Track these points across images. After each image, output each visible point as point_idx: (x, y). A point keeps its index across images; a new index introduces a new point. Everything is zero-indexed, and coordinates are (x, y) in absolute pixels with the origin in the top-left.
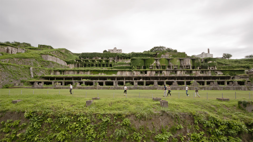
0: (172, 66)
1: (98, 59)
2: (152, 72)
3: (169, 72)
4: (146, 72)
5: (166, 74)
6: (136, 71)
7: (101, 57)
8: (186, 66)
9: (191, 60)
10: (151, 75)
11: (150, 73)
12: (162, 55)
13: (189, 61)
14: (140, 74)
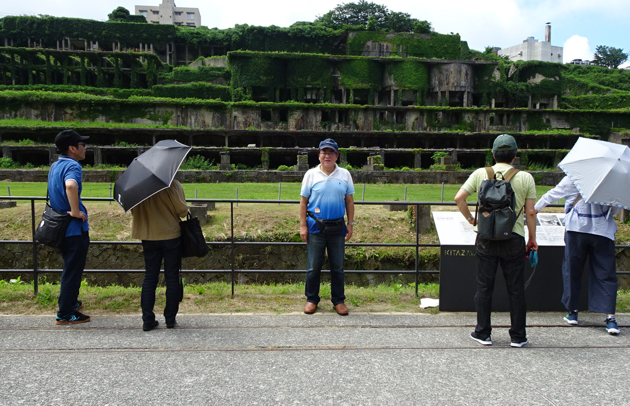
0: (396, 92)
1: (86, 51)
2: (307, 114)
3: (375, 116)
4: (284, 115)
5: (364, 122)
6: (245, 108)
7: (98, 39)
8: (447, 94)
9: (467, 68)
10: (304, 125)
11: (301, 118)
12: (369, 45)
13: (460, 72)
14: (260, 121)
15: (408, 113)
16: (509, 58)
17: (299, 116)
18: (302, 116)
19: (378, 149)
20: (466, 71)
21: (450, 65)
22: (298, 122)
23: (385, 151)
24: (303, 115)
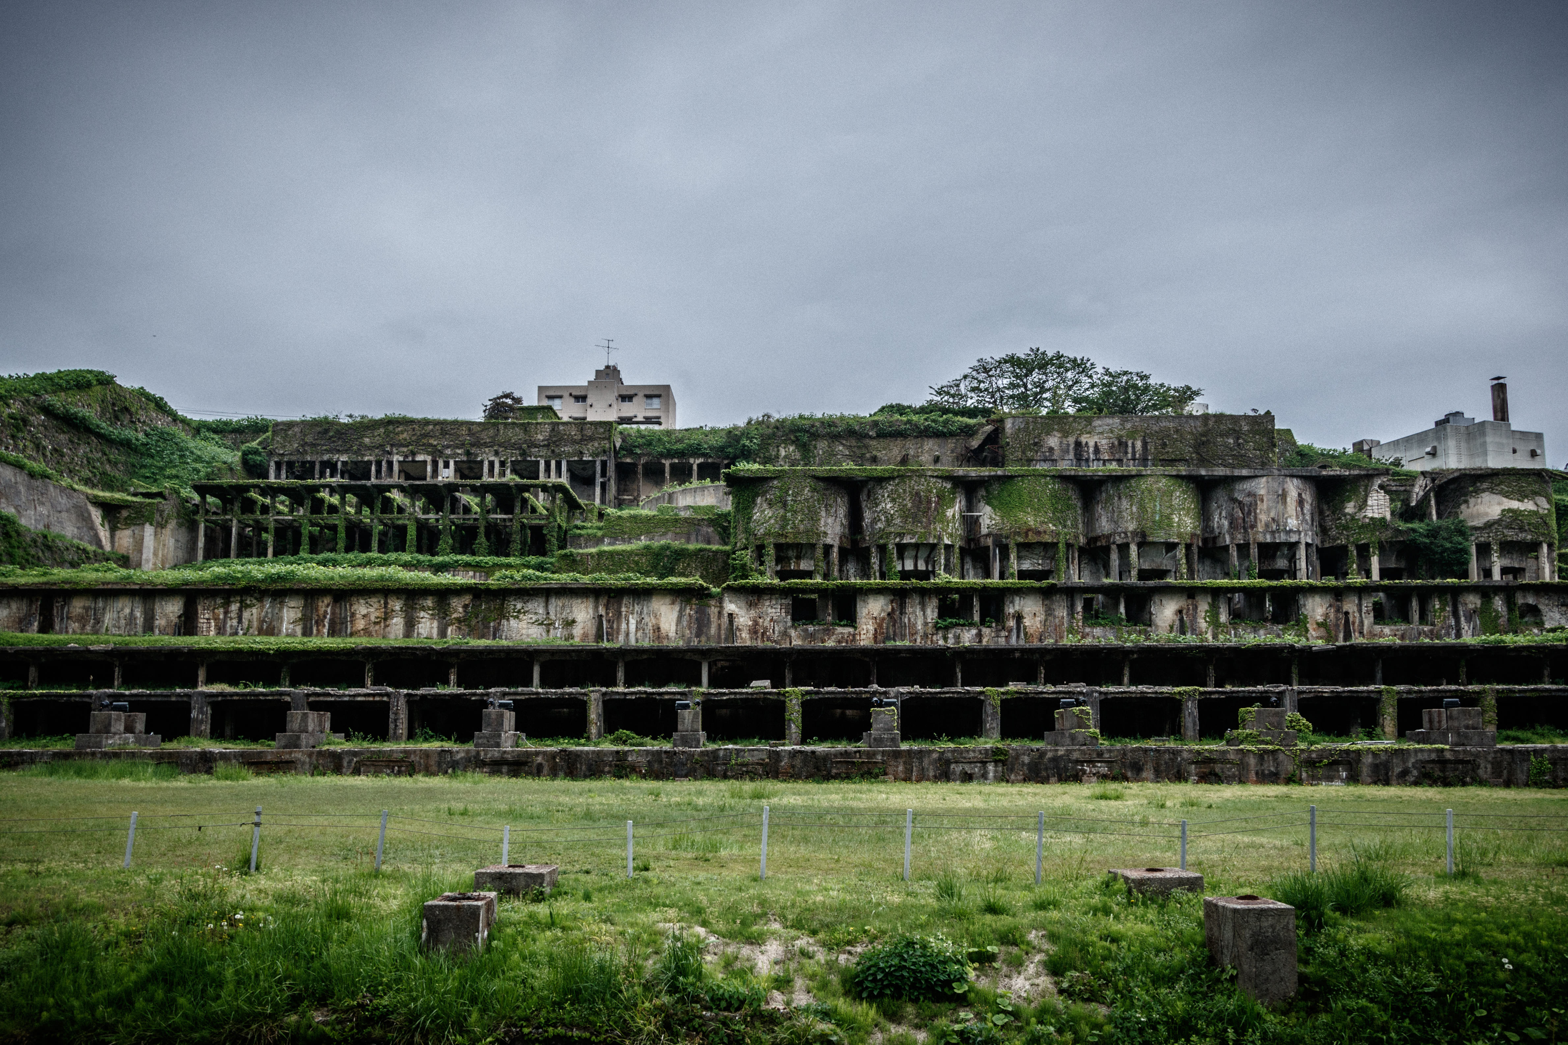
1: (426, 482)
2: (903, 606)
3: (1073, 606)
4: (846, 609)
5: (1044, 623)
6: (752, 596)
9: (1301, 486)
10: (894, 632)
11: (889, 614)
12: (1053, 445)
13: (1283, 496)
14: (789, 624)
15: (1156, 599)
16: (1403, 462)
17: (883, 610)
18: (889, 609)
19: (1082, 688)
20: (1300, 495)
21: (1257, 480)
22: (880, 626)
23: (1100, 693)
24: (893, 609)
